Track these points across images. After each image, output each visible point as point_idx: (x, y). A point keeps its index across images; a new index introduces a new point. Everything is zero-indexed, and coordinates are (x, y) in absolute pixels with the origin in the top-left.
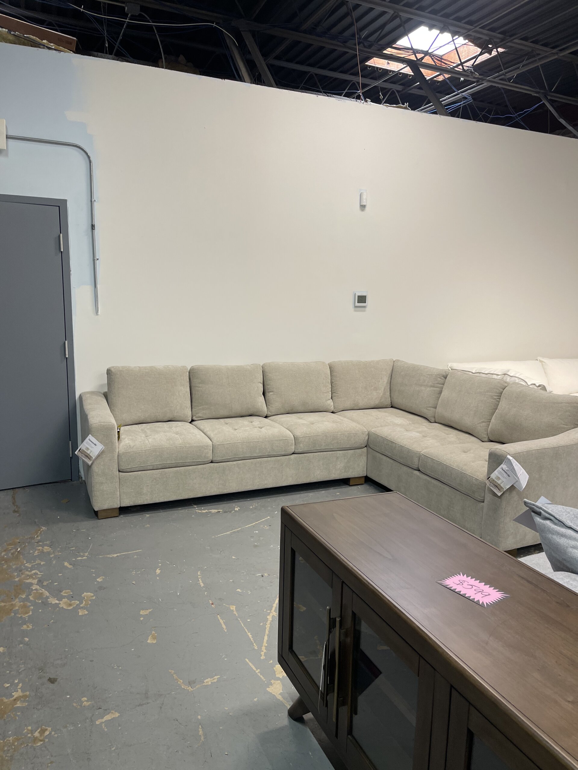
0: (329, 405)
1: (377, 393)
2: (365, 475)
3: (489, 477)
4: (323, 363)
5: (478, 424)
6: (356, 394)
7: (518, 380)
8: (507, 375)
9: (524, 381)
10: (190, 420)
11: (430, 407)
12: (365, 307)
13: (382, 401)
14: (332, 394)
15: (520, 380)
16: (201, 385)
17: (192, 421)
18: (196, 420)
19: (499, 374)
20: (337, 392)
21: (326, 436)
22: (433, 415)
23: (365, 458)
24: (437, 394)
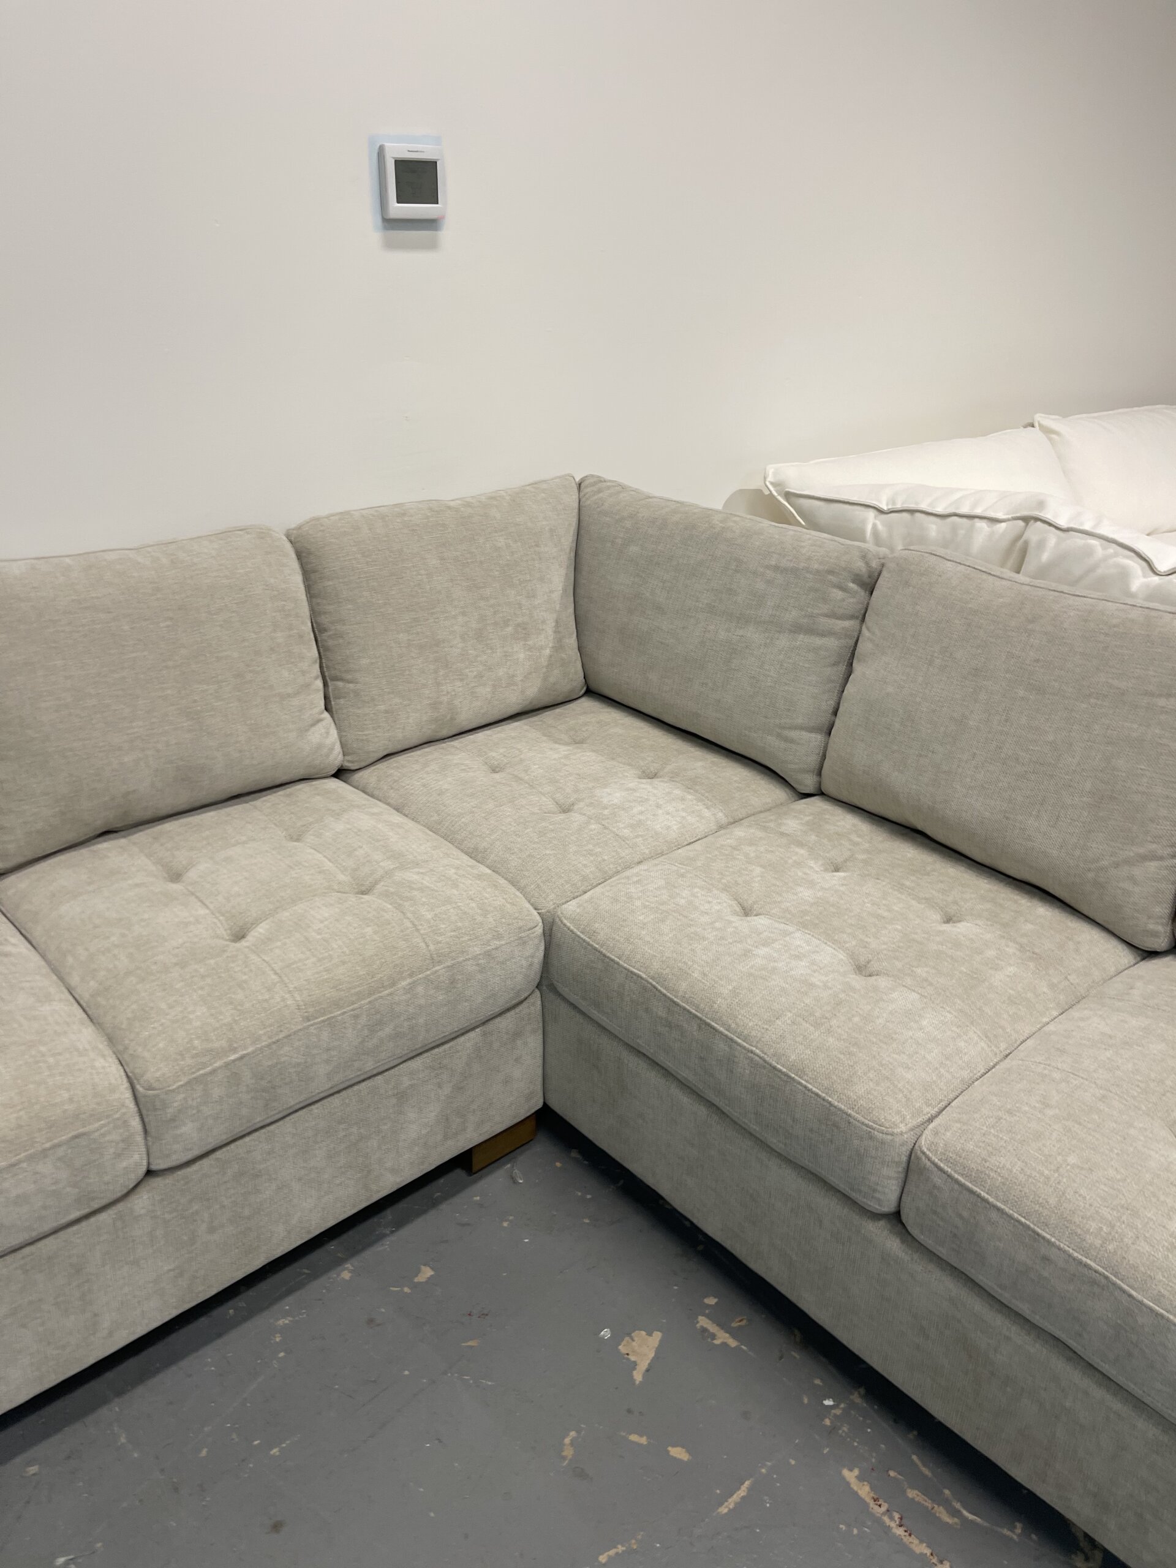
0: (320, 746)
1: (530, 649)
2: (540, 1105)
4: (263, 534)
5: (1117, 865)
6: (442, 672)
7: (1104, 548)
8: (1039, 523)
9: (1132, 554)
11: (802, 728)
12: (431, 224)
13: (552, 680)
14: (325, 684)
15: (1112, 549)
19: (1000, 515)
20: (349, 677)
21: (331, 1023)
22: (813, 760)
23: (534, 1042)
24: (835, 664)
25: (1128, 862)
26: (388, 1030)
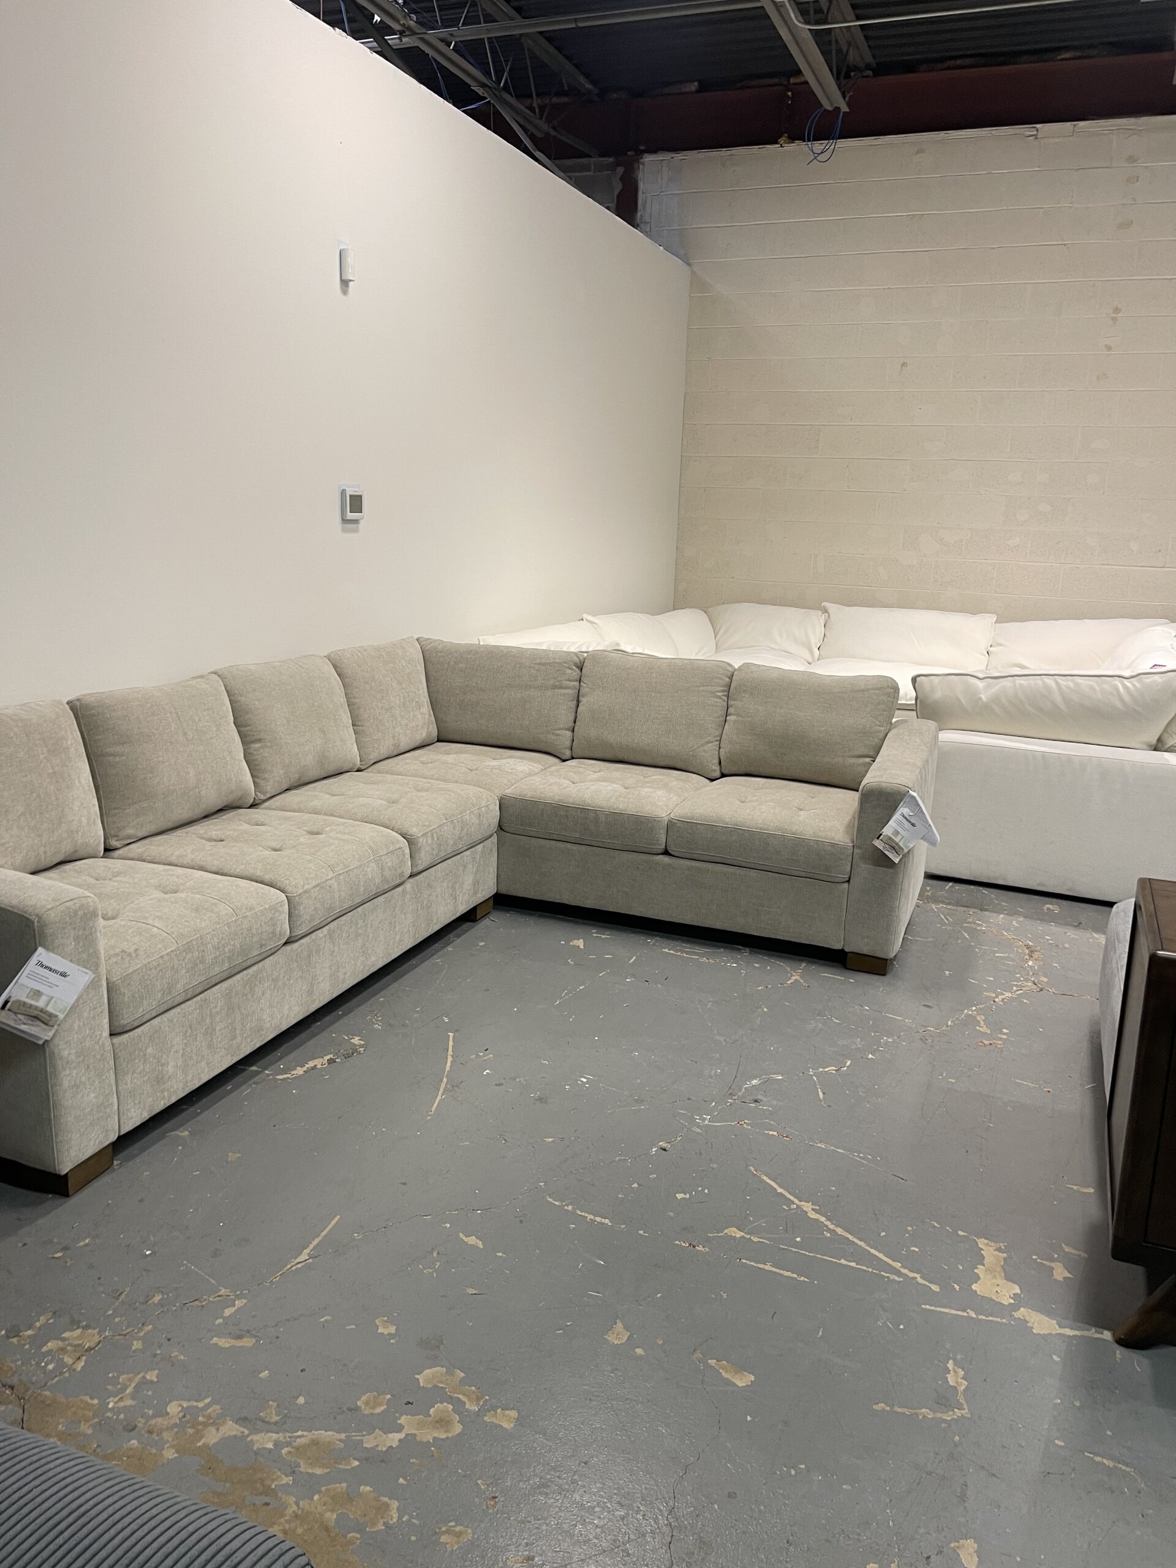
0: (355, 756)
2: (495, 892)
3: (881, 835)
4: (323, 657)
5: (698, 749)
10: (103, 850)
11: (563, 729)
12: (359, 521)
14: (353, 729)
16: (118, 749)
17: (106, 850)
18: (119, 846)
22: (568, 743)
23: (495, 856)
24: (572, 701)
25: (703, 745)
26: (464, 832)
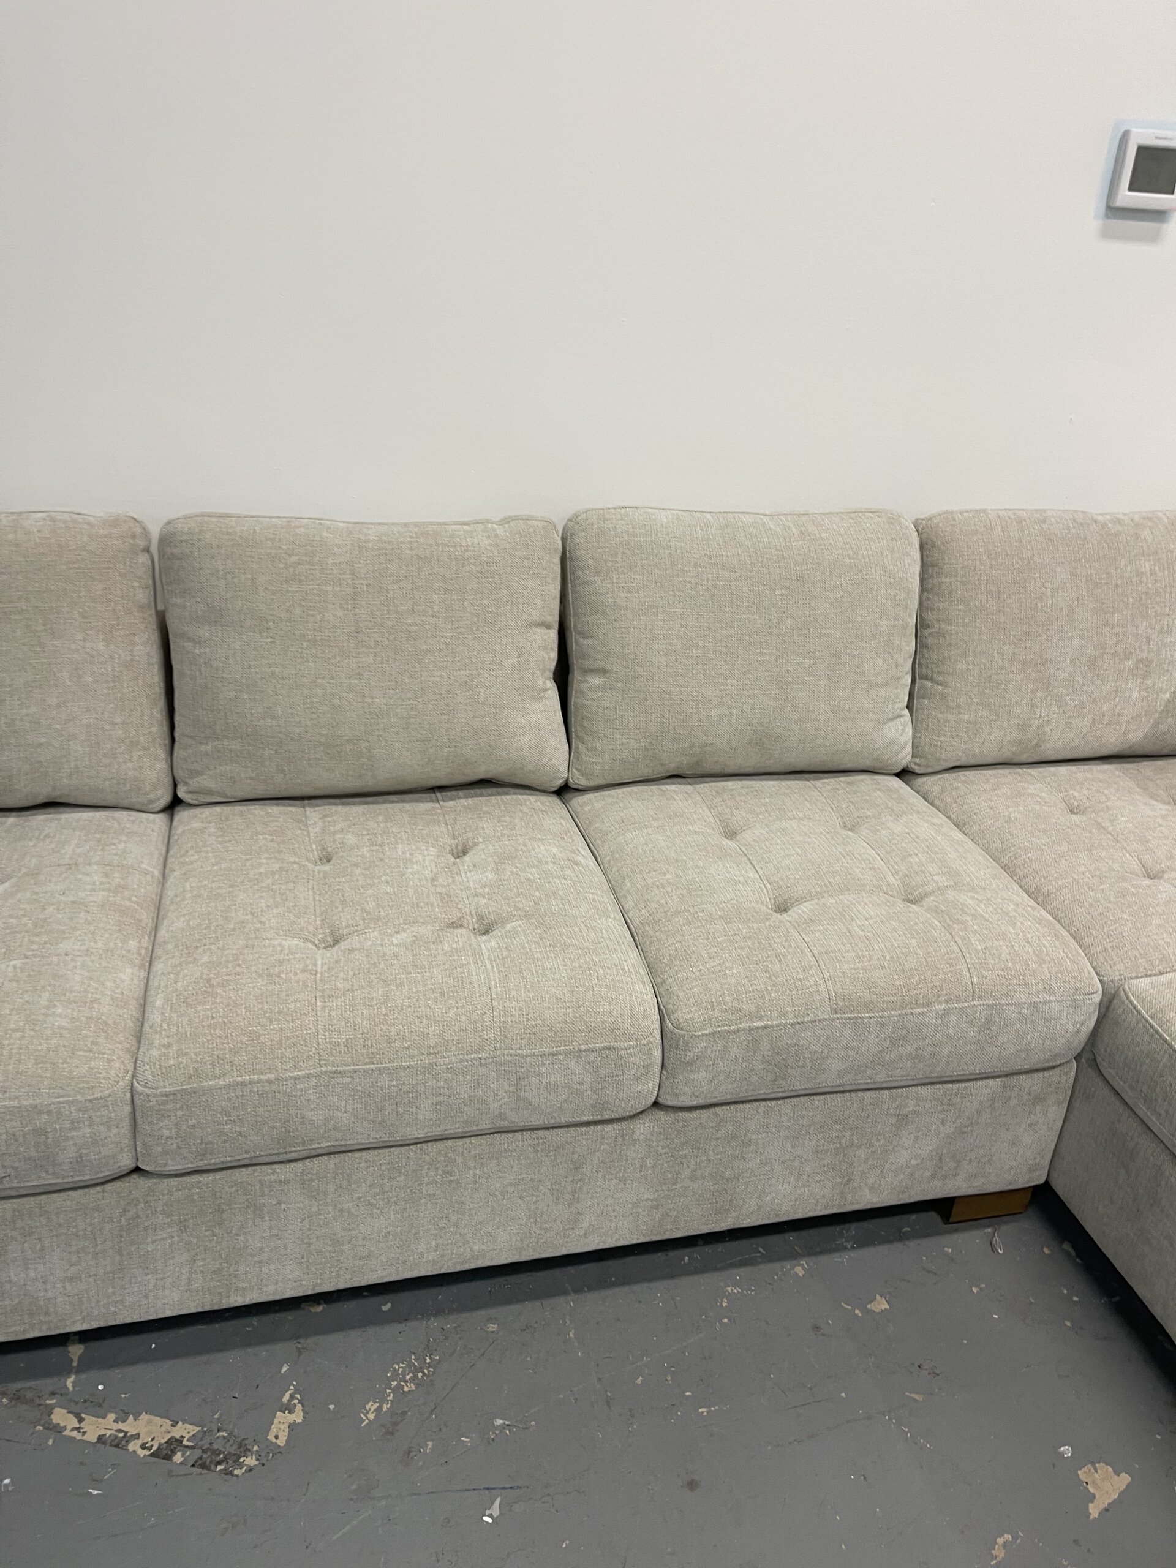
0: (893, 742)
1: (1146, 689)
2: (1042, 1181)
4: (893, 520)
6: (1040, 694)
10: (166, 799)
12: (1162, 214)
13: (1163, 727)
14: (913, 681)
17: (175, 804)
20: (941, 679)
21: (855, 1022)
23: (1055, 1113)
26: (909, 1049)
